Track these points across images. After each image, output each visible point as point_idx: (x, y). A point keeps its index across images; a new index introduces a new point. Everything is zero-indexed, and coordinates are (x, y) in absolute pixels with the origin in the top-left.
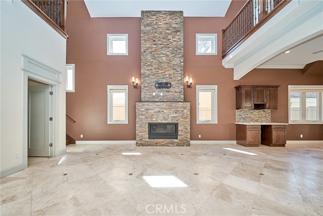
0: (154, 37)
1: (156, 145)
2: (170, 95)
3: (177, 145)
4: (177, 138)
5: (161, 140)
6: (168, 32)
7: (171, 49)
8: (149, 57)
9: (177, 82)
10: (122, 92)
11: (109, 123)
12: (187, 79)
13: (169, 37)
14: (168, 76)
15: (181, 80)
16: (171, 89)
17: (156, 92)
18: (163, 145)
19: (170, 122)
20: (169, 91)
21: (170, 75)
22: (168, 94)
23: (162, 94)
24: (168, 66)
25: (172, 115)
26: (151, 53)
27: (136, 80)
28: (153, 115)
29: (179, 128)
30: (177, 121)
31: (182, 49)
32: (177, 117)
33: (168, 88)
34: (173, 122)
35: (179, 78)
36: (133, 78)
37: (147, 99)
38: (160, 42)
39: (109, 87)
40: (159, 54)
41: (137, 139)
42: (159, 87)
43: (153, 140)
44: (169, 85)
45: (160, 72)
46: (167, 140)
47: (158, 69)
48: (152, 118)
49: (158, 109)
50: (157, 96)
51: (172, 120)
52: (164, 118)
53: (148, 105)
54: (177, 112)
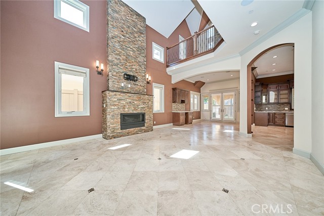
0: (122, 28)
1: (128, 134)
2: (136, 88)
3: (145, 132)
4: (144, 126)
5: (132, 129)
6: (134, 29)
7: (137, 46)
8: (117, 46)
9: (141, 77)
11: (57, 115)
12: (147, 76)
13: (136, 35)
14: (134, 70)
15: (144, 76)
16: (137, 83)
17: (124, 83)
18: (134, 134)
19: (140, 112)
20: (135, 84)
21: (136, 69)
23: (129, 86)
24: (135, 61)
25: (141, 106)
26: (119, 42)
27: (100, 66)
28: (125, 106)
29: (146, 117)
30: (145, 111)
31: (145, 50)
32: (145, 107)
33: (135, 81)
34: (142, 112)
35: (143, 74)
36: (98, 62)
37: (115, 89)
38: (127, 36)
39: (58, 64)
40: (127, 47)
41: (109, 131)
42: (127, 79)
43: (124, 130)
44: (136, 79)
45: (128, 64)
46: (137, 128)
47: (126, 61)
48: (124, 108)
49: (130, 100)
50: (126, 87)
51: (141, 110)
52: (135, 109)
53: (120, 95)
54: (144, 103)
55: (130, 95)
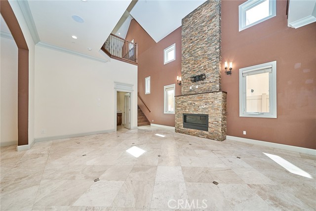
0: (191, 37)
1: (189, 133)
2: (205, 87)
3: (208, 138)
4: (207, 131)
5: (193, 130)
6: (203, 24)
7: (206, 39)
8: (187, 56)
9: (212, 72)
10: (172, 89)
11: (165, 113)
12: (226, 65)
13: (205, 28)
14: (203, 68)
15: (216, 68)
16: (206, 81)
17: (192, 86)
18: (194, 135)
19: (201, 113)
20: (203, 83)
21: (205, 66)
22: (203, 86)
23: (197, 87)
24: (203, 58)
25: (202, 107)
26: (188, 52)
27: (179, 78)
28: (186, 107)
29: (210, 120)
30: (207, 112)
31: (218, 34)
32: (207, 108)
33: (203, 80)
34: (204, 113)
35: (214, 67)
36: (178, 77)
37: (185, 93)
38: (196, 39)
39: (165, 87)
40: (195, 50)
41: (176, 126)
42: (195, 81)
43: (186, 129)
44: (204, 77)
45: (196, 66)
46: (198, 131)
47: (195, 64)
48: (185, 109)
49: (191, 102)
50: (194, 89)
51: (202, 111)
52: (195, 110)
53: (183, 98)
54: (206, 103)
55: (191, 96)
